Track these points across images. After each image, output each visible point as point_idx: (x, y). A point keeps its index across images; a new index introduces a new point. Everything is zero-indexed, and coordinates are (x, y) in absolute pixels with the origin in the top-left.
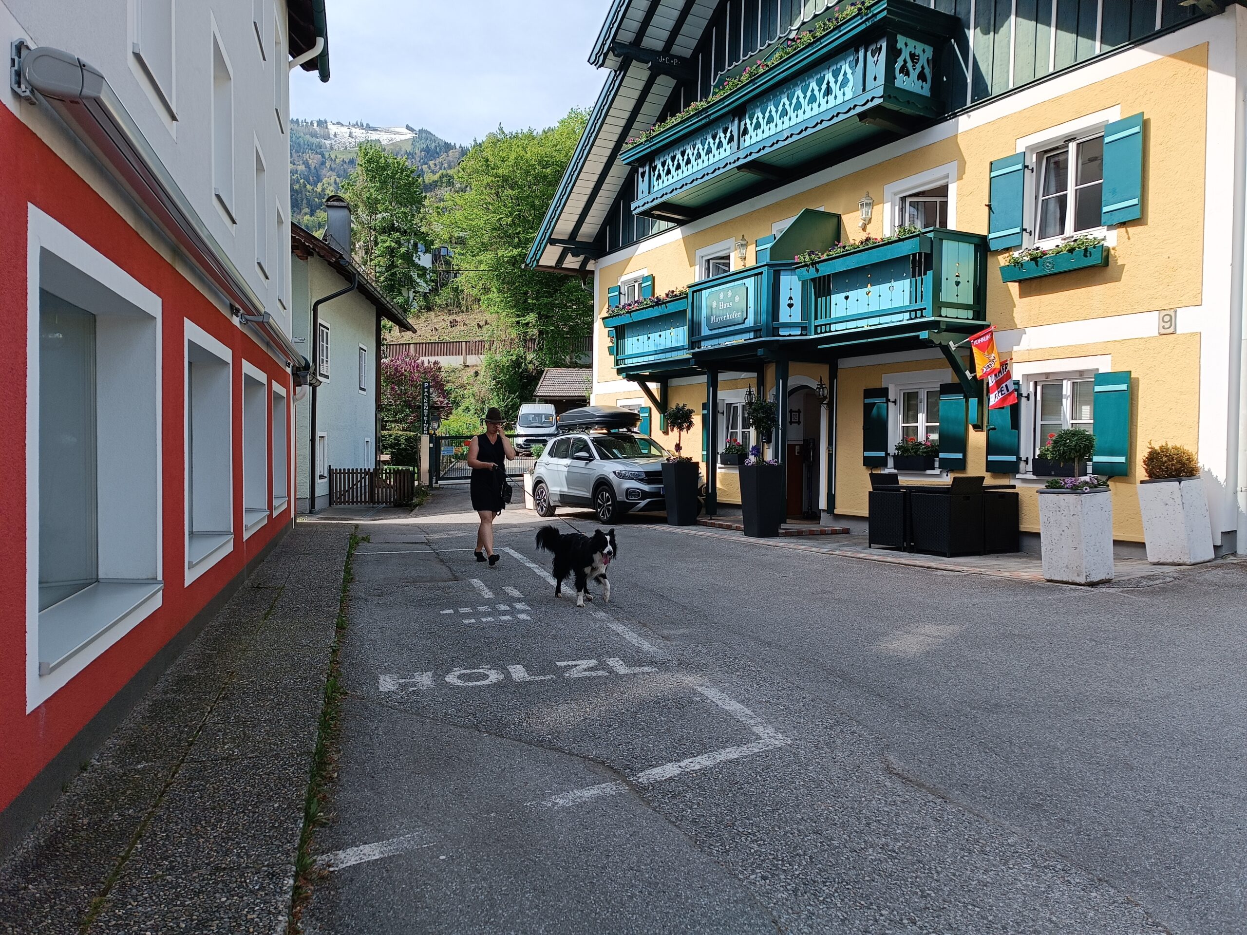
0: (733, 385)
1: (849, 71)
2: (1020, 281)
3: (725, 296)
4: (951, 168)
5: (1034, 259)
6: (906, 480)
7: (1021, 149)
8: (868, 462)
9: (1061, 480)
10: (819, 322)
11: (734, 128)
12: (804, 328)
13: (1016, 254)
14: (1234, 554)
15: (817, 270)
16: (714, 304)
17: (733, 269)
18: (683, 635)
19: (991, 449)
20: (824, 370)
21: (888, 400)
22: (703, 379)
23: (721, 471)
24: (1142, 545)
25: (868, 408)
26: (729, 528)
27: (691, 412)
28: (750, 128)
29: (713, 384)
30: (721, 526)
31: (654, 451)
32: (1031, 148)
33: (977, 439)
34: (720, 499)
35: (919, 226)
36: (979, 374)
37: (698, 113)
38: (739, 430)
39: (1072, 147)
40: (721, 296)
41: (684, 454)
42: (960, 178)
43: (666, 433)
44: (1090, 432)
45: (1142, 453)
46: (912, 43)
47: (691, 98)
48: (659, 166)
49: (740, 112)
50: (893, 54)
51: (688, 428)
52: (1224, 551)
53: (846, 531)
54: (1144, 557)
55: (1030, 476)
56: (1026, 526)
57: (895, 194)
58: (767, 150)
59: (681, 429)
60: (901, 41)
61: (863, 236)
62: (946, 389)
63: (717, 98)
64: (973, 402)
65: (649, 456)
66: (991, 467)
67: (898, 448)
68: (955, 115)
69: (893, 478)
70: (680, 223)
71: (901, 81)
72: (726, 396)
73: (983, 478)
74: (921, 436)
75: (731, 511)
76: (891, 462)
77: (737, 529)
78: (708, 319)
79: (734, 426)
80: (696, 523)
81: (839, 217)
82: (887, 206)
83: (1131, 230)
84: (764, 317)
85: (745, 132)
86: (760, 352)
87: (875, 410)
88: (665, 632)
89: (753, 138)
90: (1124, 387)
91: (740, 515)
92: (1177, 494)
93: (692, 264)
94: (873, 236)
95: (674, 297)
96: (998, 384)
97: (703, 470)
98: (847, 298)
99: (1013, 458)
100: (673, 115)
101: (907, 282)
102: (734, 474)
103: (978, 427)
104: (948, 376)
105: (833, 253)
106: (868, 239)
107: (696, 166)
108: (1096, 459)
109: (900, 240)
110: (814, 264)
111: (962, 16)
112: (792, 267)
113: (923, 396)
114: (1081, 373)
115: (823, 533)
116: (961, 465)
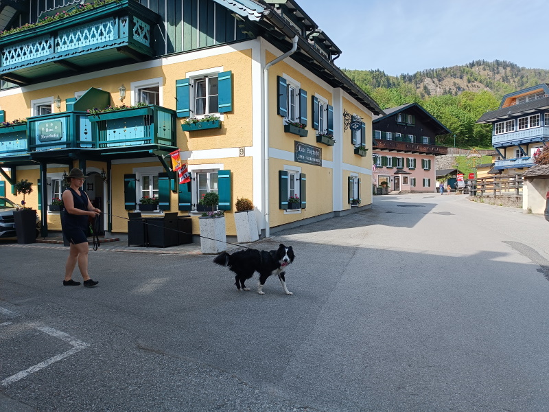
0: (56, 170)
1: (111, 28)
2: (189, 131)
3: (49, 125)
4: (160, 80)
5: (194, 123)
6: (144, 215)
7: (188, 77)
8: (127, 208)
9: (207, 213)
10: (101, 142)
11: (51, 41)
12: (94, 145)
13: (187, 120)
14: (265, 237)
15: (99, 118)
16: (43, 129)
17: (53, 112)
18: (28, 302)
19: (180, 200)
20: (105, 165)
21: (136, 180)
22: (38, 167)
23: (49, 214)
24: (236, 237)
25: (126, 183)
26: (55, 243)
27: (31, 184)
28: (61, 44)
29: (44, 170)
30: (50, 242)
31: (8, 205)
32: (192, 77)
33: (175, 197)
34: (49, 228)
35: (147, 103)
36: (174, 169)
37: (30, 30)
38: (60, 193)
39: (207, 79)
40: (47, 125)
41: (27, 206)
42: (164, 85)
43: (15, 195)
44: (217, 193)
45: (235, 202)
46: (140, 21)
47: (25, 21)
48: (7, 53)
49: (55, 34)
50: (132, 25)
51: (29, 192)
52: (262, 237)
53: (118, 240)
54: (237, 241)
55: (196, 211)
56: (194, 232)
57: (136, 87)
58: (70, 56)
59: (25, 192)
60: (135, 19)
61: (122, 104)
62: (161, 175)
63: (41, 24)
64: (173, 180)
65: (5, 207)
66: (180, 208)
67: (141, 201)
68: (160, 57)
69: (139, 214)
70: (21, 85)
71: (136, 37)
72: (51, 176)
73: (177, 213)
74: (151, 195)
75: (56, 234)
76: (138, 207)
77: (60, 243)
78: (40, 137)
79: (57, 191)
80: (34, 241)
81: (109, 94)
82: (132, 92)
83: (229, 115)
84: (72, 138)
85: (58, 44)
86: (70, 154)
87: (130, 184)
88: (17, 302)
89: (62, 49)
90: (228, 176)
91: (61, 236)
92: (247, 216)
93: (29, 107)
94: (126, 105)
95: (17, 123)
96: (183, 173)
97: (39, 214)
98: (115, 132)
99: (189, 204)
100: (14, 28)
101: (143, 127)
102: (58, 216)
103: (174, 192)
104: (162, 170)
105: (107, 111)
106: (124, 106)
107: (29, 57)
108: (220, 204)
109: (138, 108)
110: (97, 114)
111: (162, 15)
112: (86, 115)
113: (151, 178)
114: (213, 170)
115: (106, 241)
116: (168, 208)
